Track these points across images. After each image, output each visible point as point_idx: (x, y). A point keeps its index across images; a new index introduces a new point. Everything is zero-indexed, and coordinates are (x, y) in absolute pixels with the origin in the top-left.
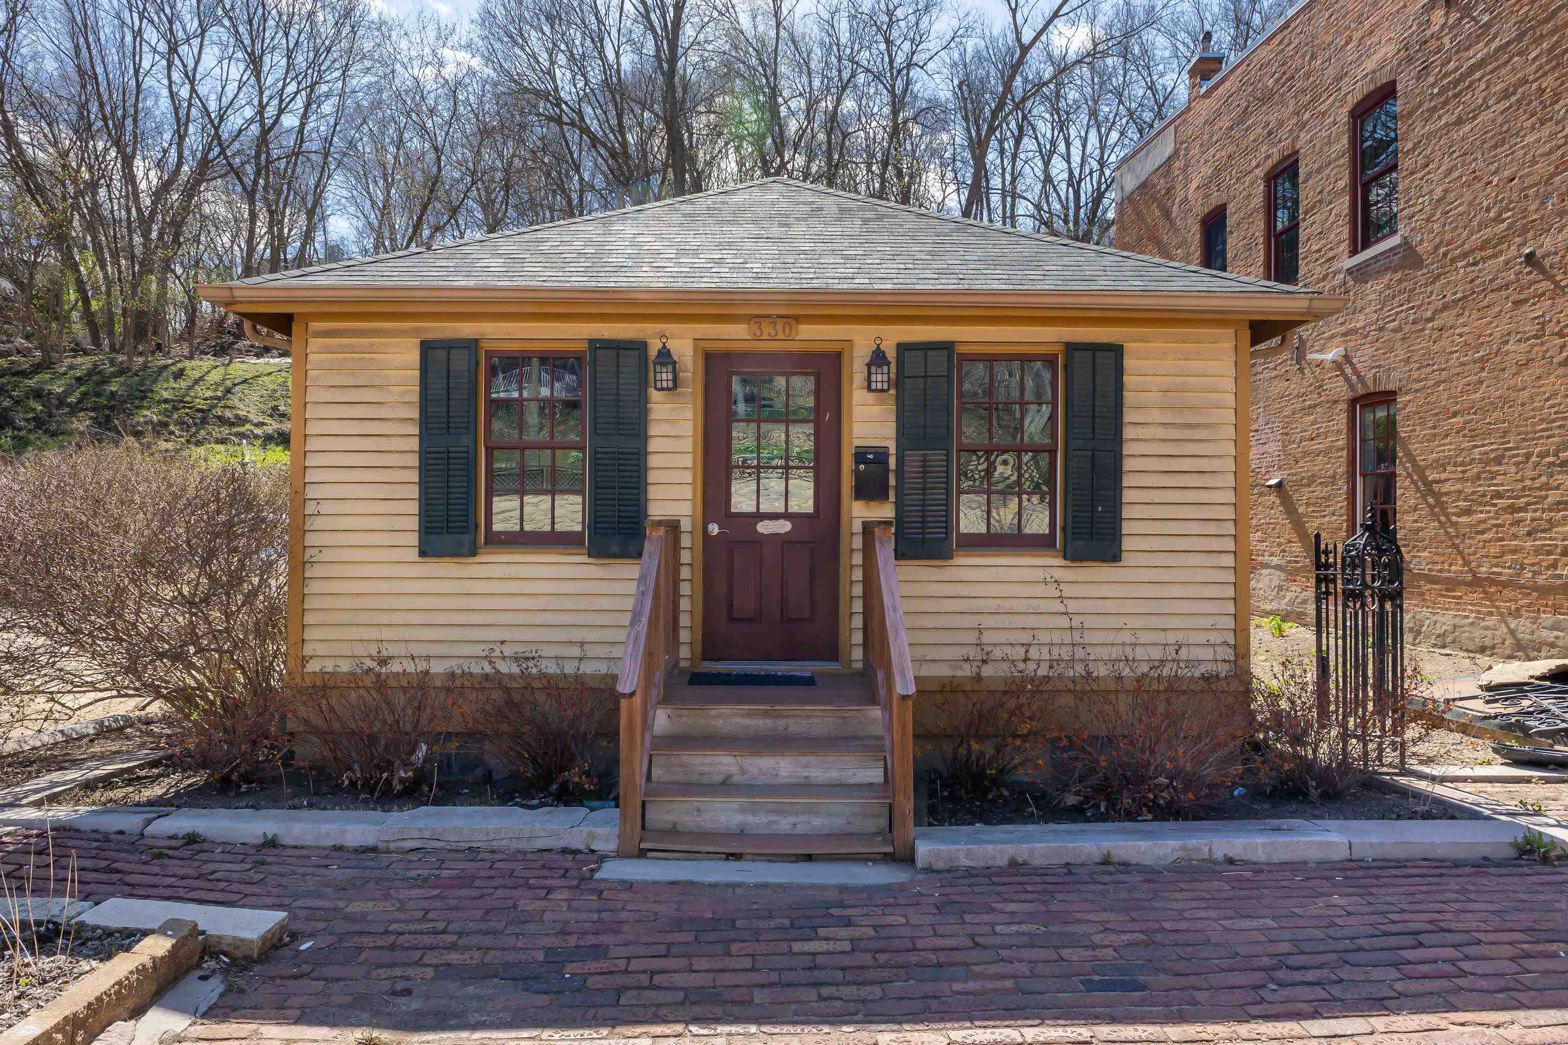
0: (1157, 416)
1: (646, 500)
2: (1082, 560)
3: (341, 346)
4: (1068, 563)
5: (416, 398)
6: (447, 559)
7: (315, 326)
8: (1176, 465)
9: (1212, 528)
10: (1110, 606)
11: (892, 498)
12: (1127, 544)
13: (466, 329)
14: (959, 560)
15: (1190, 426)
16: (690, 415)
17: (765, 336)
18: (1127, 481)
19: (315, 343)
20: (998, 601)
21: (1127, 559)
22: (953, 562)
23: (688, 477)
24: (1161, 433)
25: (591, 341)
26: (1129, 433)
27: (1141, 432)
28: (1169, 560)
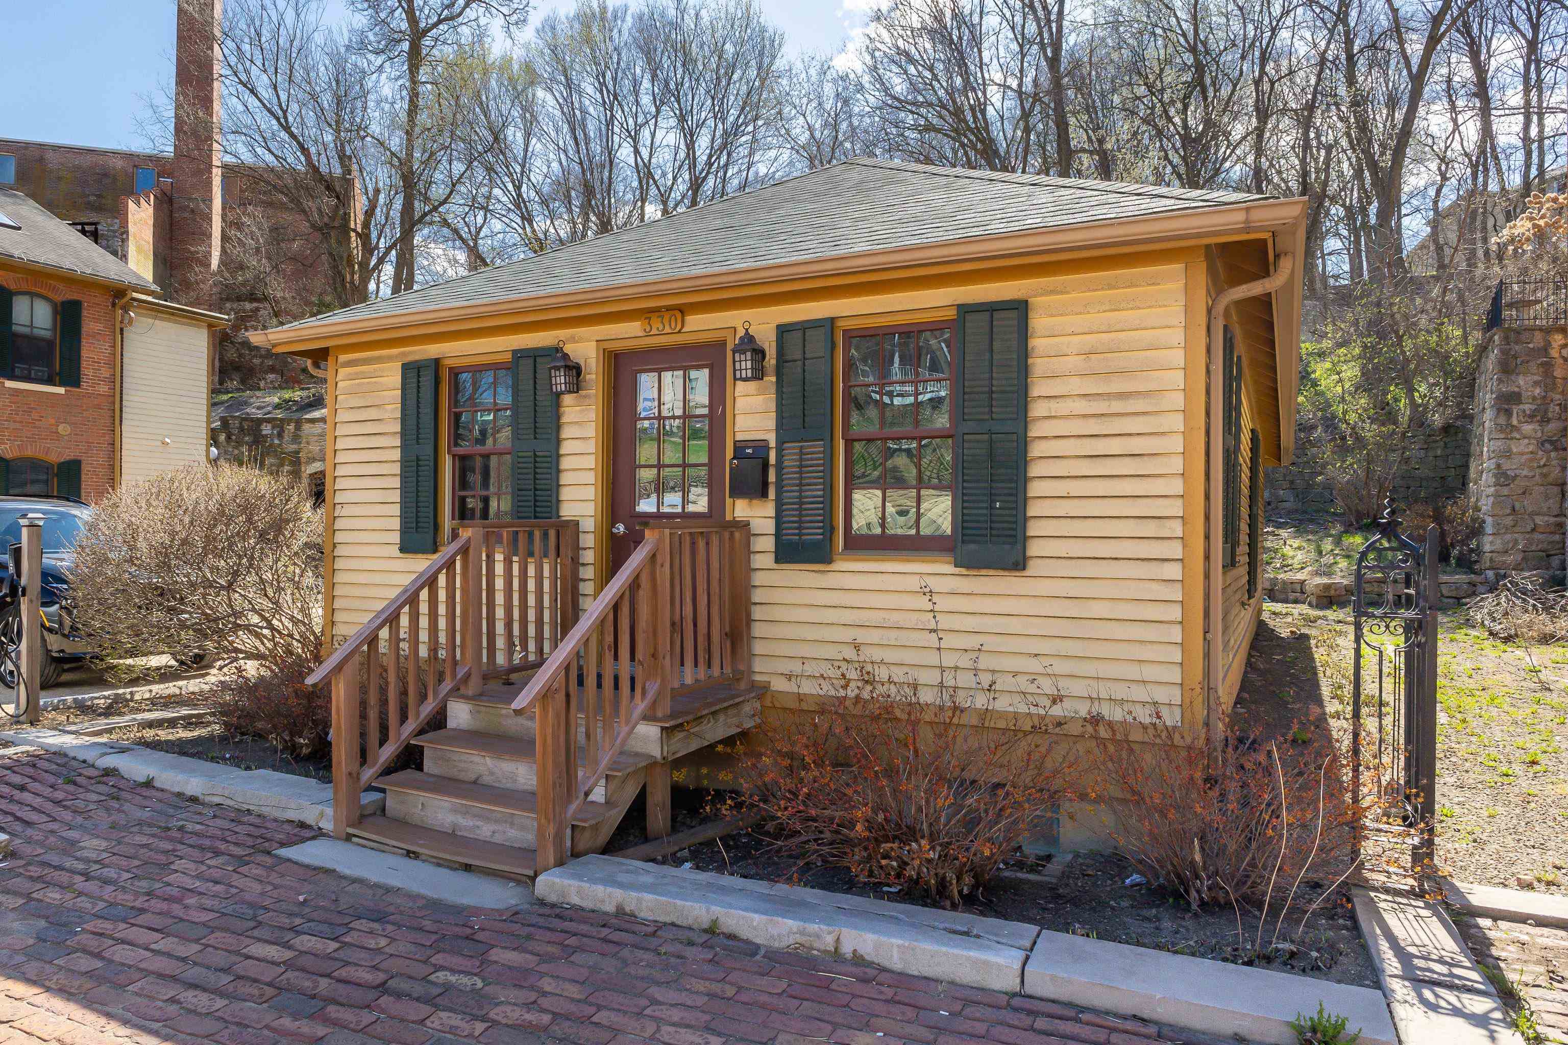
0: (1075, 386)
1: (558, 501)
2: (979, 568)
3: (357, 373)
4: (963, 571)
5: (398, 415)
6: (420, 556)
7: (343, 358)
8: (1101, 446)
9: (1149, 529)
10: (1015, 626)
11: (772, 494)
12: (1034, 549)
13: (433, 350)
14: (840, 565)
15: (1122, 396)
16: (592, 416)
17: (654, 332)
18: (1035, 470)
19: (343, 372)
20: (882, 614)
21: (1034, 567)
22: (835, 566)
23: (590, 477)
24: (1081, 407)
25: (514, 352)
26: (1037, 410)
27: (1055, 407)
28: (1090, 569)
